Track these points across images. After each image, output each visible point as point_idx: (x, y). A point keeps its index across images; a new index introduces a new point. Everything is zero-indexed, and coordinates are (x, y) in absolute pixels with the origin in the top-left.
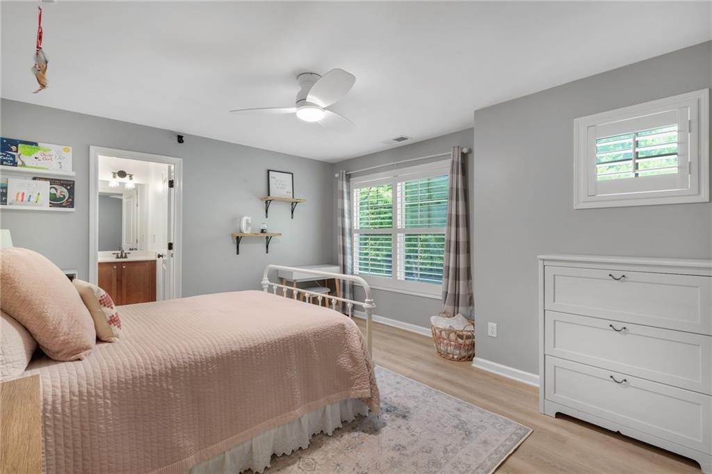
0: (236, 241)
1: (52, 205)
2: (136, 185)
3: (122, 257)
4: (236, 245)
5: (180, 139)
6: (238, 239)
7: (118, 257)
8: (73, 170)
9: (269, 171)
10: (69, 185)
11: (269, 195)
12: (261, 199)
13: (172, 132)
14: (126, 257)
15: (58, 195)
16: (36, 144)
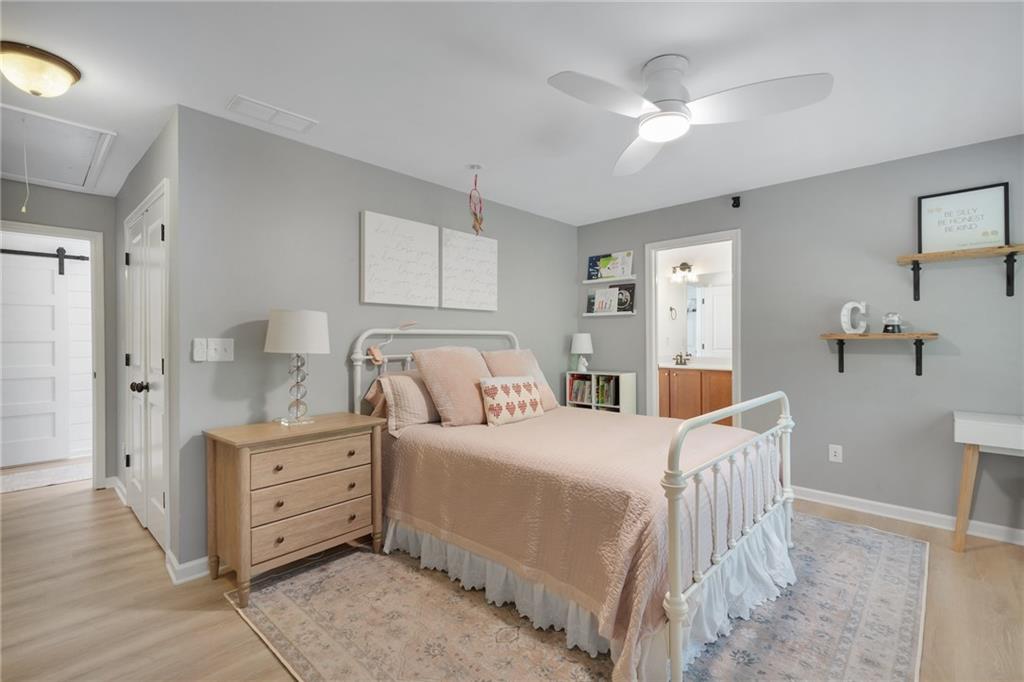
0: (837, 347)
1: (619, 310)
2: (700, 276)
3: (681, 364)
4: (837, 356)
5: (736, 202)
6: (841, 343)
7: (677, 364)
8: (632, 273)
9: (920, 199)
10: (630, 288)
11: (920, 252)
12: (901, 263)
13: (724, 197)
14: (685, 364)
15: (624, 300)
16: (610, 255)
